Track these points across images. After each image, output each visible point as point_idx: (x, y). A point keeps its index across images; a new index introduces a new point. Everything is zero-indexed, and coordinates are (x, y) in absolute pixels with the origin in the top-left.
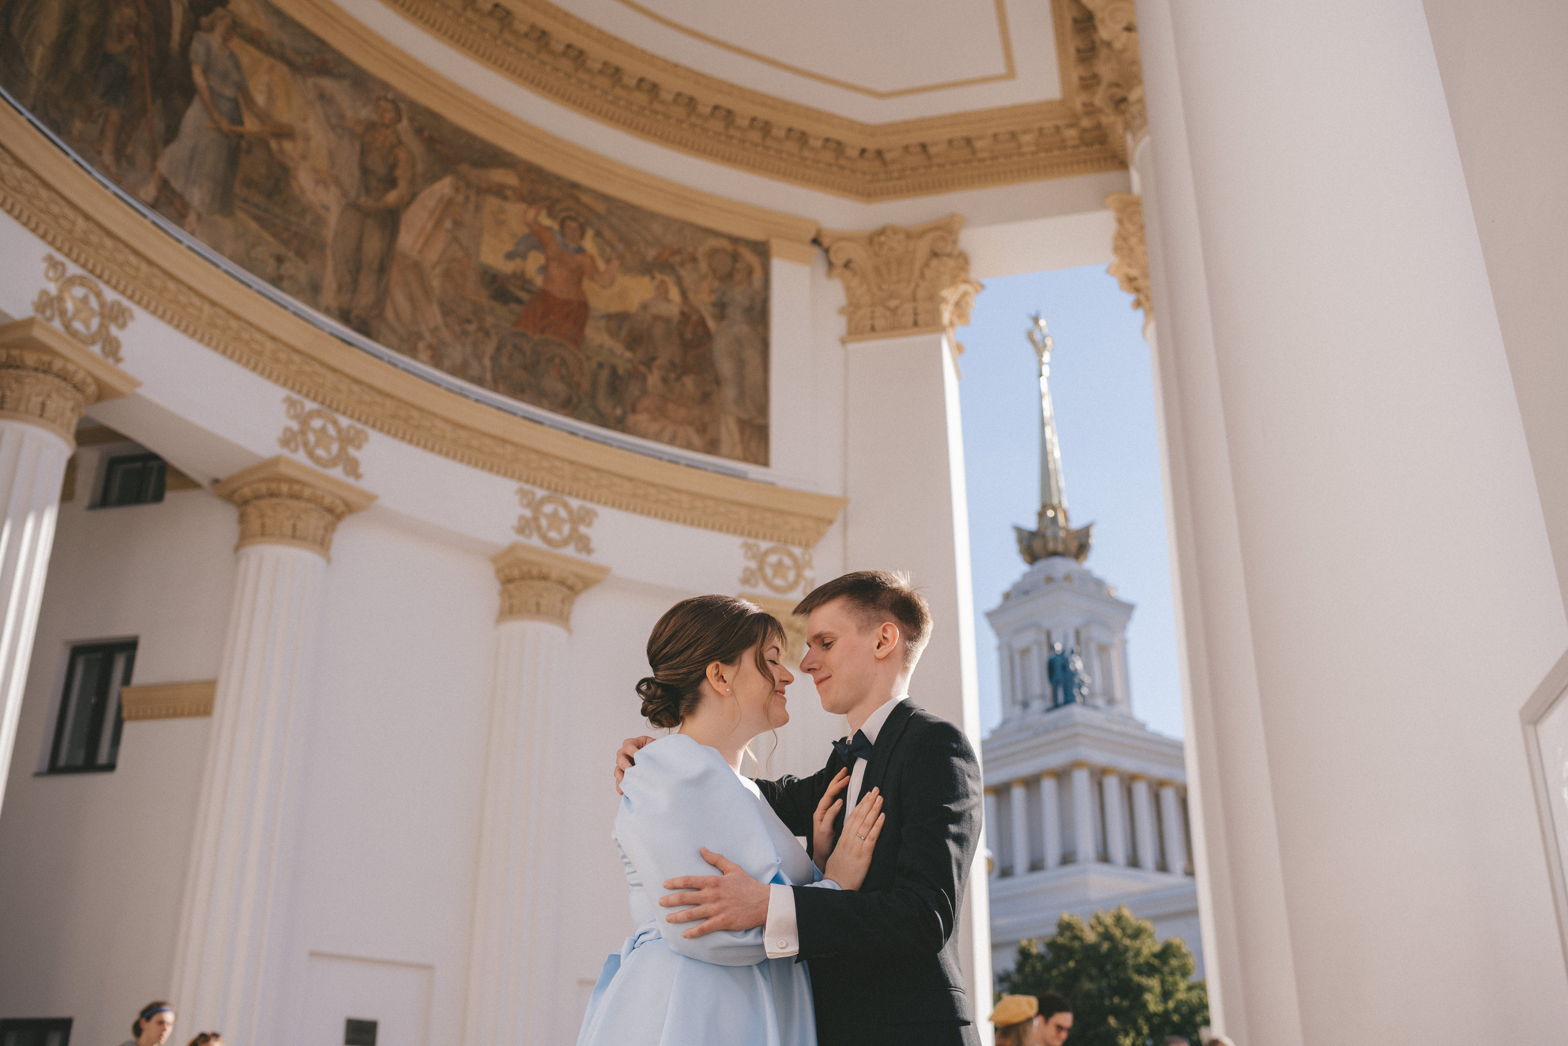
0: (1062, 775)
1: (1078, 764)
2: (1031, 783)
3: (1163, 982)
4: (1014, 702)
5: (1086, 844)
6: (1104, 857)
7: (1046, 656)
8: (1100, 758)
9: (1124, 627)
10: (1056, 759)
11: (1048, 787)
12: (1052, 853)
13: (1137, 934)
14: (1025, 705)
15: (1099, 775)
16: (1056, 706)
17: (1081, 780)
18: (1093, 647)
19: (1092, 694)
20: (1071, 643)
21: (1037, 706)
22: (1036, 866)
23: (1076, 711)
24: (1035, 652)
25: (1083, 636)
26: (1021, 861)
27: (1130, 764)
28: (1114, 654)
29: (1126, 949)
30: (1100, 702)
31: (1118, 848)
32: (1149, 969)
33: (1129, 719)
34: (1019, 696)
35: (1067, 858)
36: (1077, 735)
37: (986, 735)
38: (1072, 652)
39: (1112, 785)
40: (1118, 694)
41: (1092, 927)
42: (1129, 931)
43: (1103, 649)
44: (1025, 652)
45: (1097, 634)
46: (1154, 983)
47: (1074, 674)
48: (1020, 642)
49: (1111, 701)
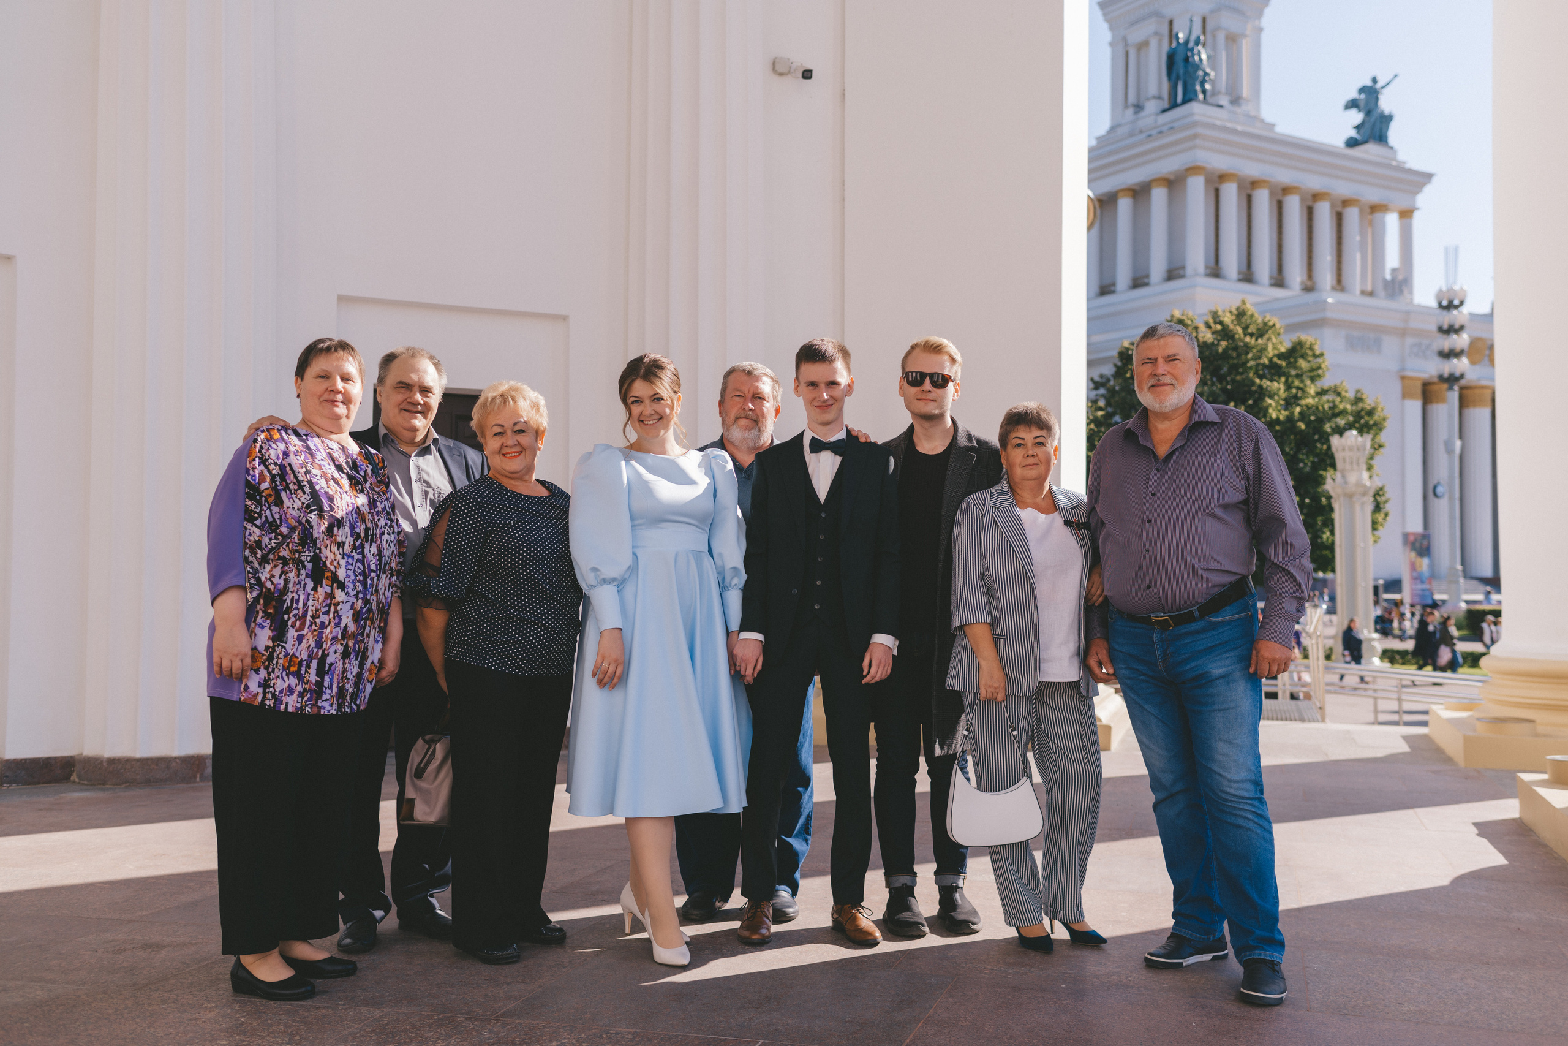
0: (1174, 183)
1: (1194, 170)
2: (1140, 193)
3: (1288, 386)
4: (1126, 106)
5: (1196, 257)
6: (1215, 271)
7: (1165, 48)
8: (1219, 162)
9: (1260, 14)
10: (1168, 166)
11: (1159, 195)
12: (1157, 268)
13: (1262, 331)
14: (1138, 108)
15: (1216, 182)
16: (1174, 105)
17: (1196, 187)
18: (1221, 36)
19: (1215, 93)
20: (1197, 31)
21: (1151, 107)
22: (1139, 282)
23: (1196, 109)
24: (1154, 43)
25: (1210, 26)
26: (1123, 277)
27: (1251, 169)
28: (1245, 45)
29: (1248, 348)
30: (1224, 101)
31: (1231, 262)
32: (1274, 371)
33: (1256, 119)
34: (1132, 99)
35: (1174, 273)
36: (1195, 136)
37: (1094, 143)
38: (1197, 42)
39: (1230, 193)
40: (1245, 93)
41: (1208, 326)
42: (1252, 329)
43: (1232, 39)
44: (1143, 45)
45: (1228, 22)
46: (1278, 386)
47: (1198, 67)
48: (1137, 35)
49: (1236, 101)
